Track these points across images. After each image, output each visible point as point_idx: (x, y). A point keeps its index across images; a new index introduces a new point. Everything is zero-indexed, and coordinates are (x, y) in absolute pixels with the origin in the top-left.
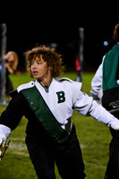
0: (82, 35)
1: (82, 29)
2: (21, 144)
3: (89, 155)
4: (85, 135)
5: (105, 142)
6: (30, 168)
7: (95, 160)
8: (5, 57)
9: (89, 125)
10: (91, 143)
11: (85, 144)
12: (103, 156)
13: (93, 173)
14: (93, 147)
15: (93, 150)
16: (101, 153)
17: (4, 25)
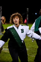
0: (28, 11)
1: (28, 9)
2: (7, 48)
3: (30, 52)
4: (29, 45)
5: (35, 48)
6: (9, 57)
7: (32, 54)
8: (1, 18)
9: (30, 42)
10: (31, 48)
11: (28, 48)
12: (35, 53)
13: (31, 58)
14: (31, 49)
15: (31, 50)
16: (34, 52)
17: (1, 7)
